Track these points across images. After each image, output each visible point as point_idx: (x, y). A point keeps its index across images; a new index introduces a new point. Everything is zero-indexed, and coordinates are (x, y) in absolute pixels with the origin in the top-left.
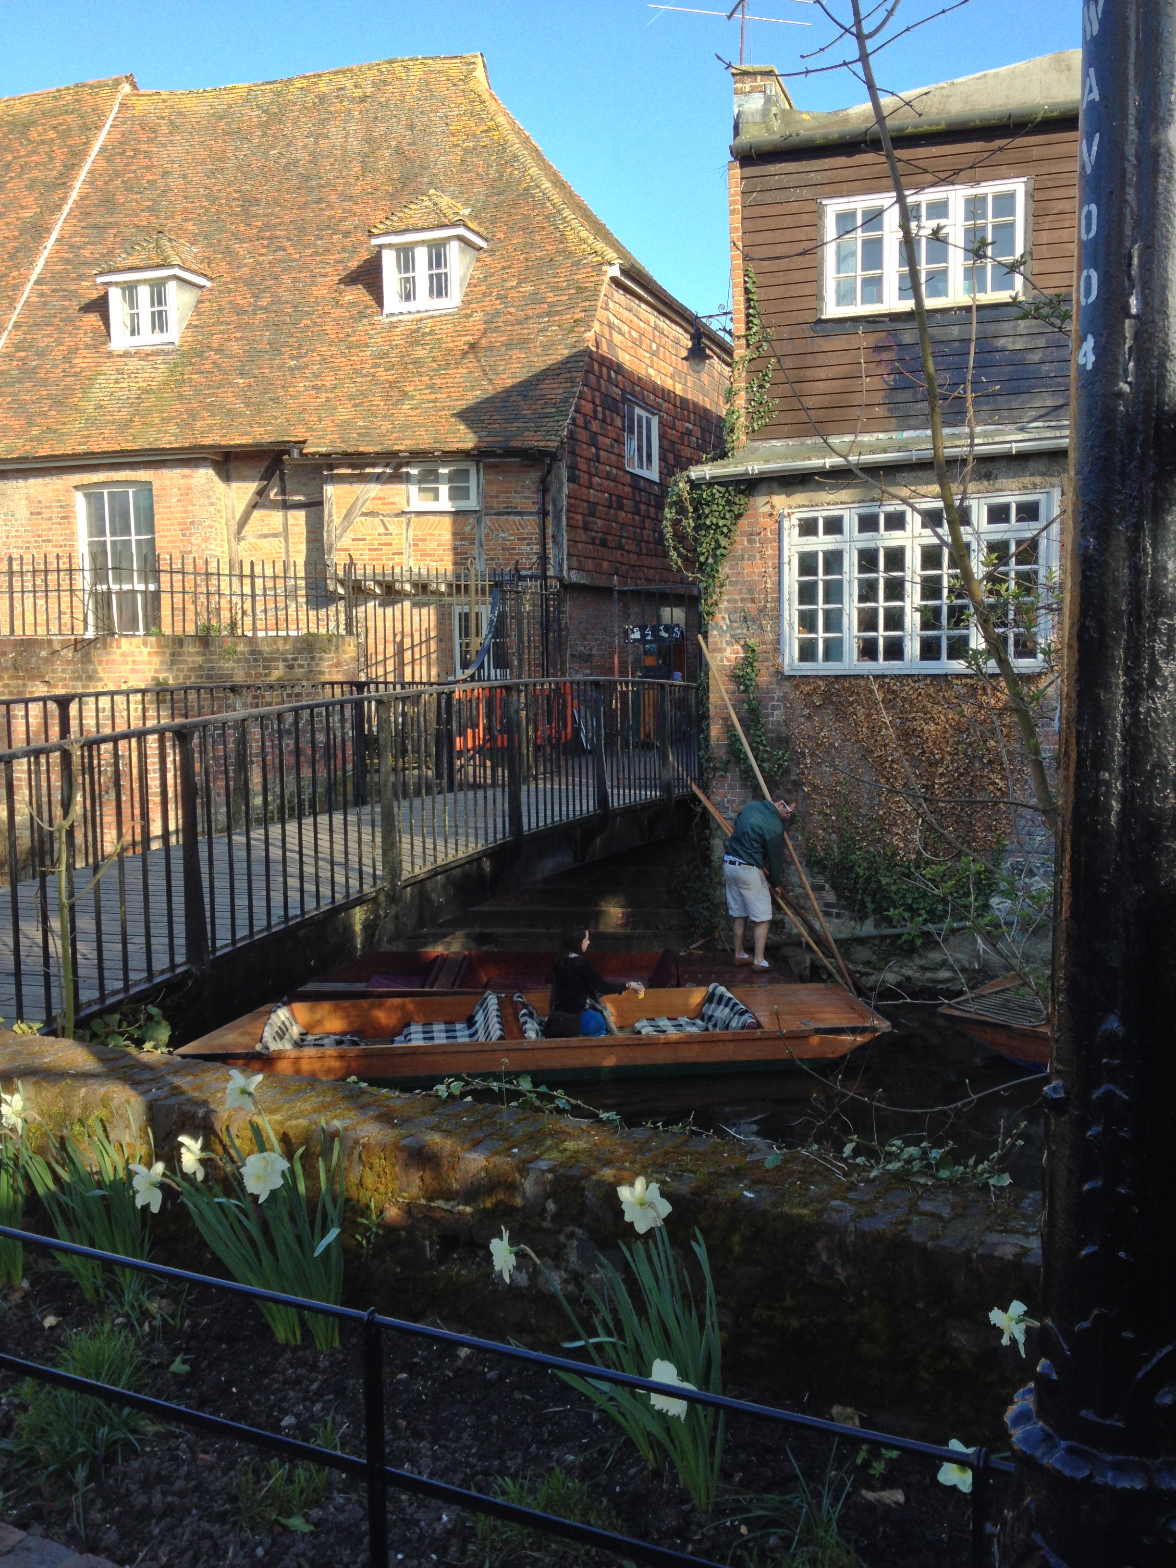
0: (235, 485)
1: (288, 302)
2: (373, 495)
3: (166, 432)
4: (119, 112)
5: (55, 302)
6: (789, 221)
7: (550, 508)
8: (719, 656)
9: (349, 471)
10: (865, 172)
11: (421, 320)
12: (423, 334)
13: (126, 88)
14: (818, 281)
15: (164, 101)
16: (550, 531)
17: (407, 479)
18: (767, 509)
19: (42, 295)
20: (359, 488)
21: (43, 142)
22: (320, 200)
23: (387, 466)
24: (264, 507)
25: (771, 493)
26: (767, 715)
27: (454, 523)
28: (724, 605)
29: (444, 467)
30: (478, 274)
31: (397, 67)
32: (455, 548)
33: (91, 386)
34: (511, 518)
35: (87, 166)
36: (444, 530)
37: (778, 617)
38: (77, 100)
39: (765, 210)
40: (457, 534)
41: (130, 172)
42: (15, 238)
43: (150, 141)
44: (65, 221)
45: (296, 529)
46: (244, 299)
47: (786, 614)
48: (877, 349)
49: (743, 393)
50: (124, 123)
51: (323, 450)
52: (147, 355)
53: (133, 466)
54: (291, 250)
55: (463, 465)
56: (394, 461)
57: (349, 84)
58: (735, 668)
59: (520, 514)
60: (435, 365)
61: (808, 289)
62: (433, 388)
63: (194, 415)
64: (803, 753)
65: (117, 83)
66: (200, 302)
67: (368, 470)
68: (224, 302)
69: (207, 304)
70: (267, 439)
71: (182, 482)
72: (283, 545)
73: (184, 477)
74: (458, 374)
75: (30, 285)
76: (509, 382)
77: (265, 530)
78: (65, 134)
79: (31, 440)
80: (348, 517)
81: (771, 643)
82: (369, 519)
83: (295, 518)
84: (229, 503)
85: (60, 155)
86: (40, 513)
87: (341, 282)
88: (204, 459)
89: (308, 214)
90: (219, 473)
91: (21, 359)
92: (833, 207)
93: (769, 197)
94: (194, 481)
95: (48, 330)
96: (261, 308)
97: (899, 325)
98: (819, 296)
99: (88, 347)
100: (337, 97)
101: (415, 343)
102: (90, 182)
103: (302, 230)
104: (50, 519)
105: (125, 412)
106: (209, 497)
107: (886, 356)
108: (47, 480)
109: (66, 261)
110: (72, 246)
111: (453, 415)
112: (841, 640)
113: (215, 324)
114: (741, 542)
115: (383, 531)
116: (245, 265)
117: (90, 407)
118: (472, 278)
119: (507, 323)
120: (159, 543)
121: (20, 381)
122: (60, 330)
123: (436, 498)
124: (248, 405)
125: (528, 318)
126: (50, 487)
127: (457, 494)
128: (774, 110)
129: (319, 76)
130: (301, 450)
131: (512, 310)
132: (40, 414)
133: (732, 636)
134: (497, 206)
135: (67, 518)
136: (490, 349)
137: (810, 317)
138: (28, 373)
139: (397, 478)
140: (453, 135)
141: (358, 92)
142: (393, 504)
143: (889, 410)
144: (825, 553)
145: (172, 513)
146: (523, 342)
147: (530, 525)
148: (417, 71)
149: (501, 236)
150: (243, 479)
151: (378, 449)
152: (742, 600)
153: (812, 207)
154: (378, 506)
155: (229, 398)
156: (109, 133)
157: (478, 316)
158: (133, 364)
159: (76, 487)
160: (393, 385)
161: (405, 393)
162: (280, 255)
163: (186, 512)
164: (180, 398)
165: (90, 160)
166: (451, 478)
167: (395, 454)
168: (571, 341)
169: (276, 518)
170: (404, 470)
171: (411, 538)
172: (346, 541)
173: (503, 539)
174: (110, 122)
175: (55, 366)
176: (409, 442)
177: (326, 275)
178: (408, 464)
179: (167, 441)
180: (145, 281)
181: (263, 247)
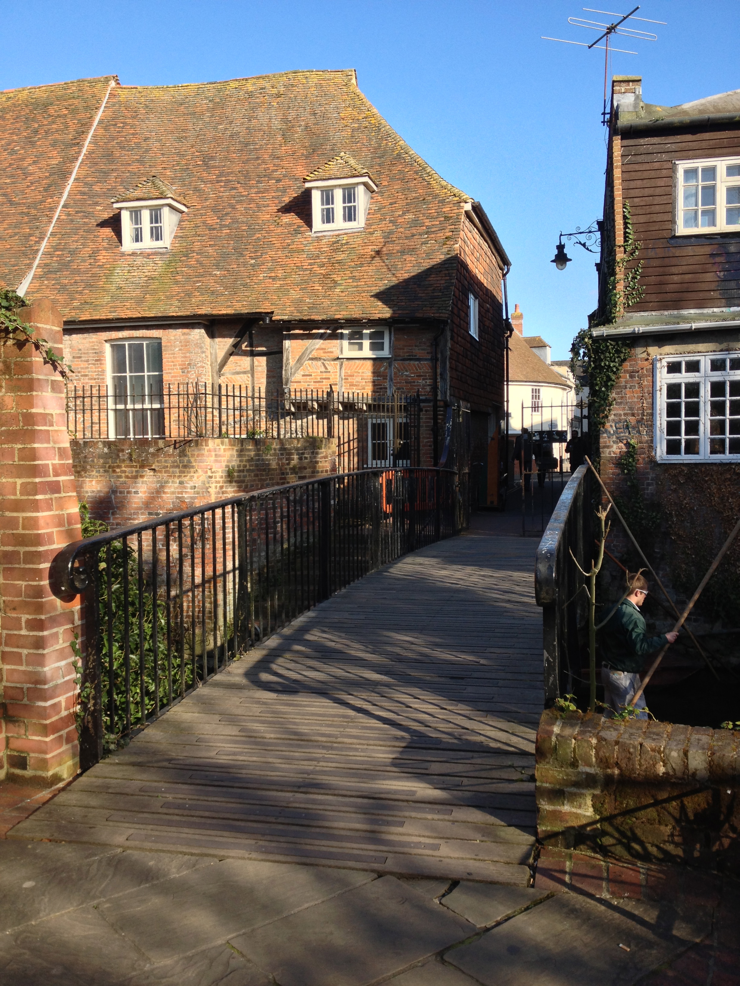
0: (217, 340)
1: (243, 222)
2: (317, 347)
3: (171, 305)
4: (109, 98)
5: (79, 220)
6: (653, 174)
7: (439, 356)
8: (607, 450)
9: (301, 332)
10: (704, 144)
11: (338, 235)
12: (342, 245)
13: (113, 84)
14: (672, 212)
15: (140, 92)
16: (439, 371)
17: (341, 337)
18: (644, 355)
19: (69, 215)
20: (308, 343)
21: (59, 116)
22: (258, 158)
23: (327, 329)
24: (237, 354)
25: (647, 346)
26: (644, 489)
27: (374, 365)
28: (611, 417)
29: (367, 329)
30: (374, 207)
31: (300, 76)
32: (374, 382)
33: (111, 274)
34: (412, 362)
35: (91, 132)
36: (367, 369)
37: (651, 426)
38: (79, 90)
39: (637, 167)
40: (375, 373)
41: (122, 137)
42: (47, 177)
43: (134, 117)
44: (80, 167)
45: (259, 369)
46: (213, 220)
47: (658, 423)
48: (712, 255)
49: (622, 281)
50: (114, 105)
51: (286, 318)
52: (149, 255)
53: (148, 327)
54: (241, 190)
55: (379, 329)
56: (333, 326)
57: (268, 85)
58: (620, 458)
59: (419, 360)
60: (353, 264)
61: (666, 217)
62: (353, 278)
63: (189, 295)
64: (671, 514)
65: (107, 80)
66: (181, 221)
67: (314, 331)
68: (198, 221)
69: (186, 223)
70: (245, 311)
71: (182, 337)
72: (250, 379)
73: (184, 334)
74: (371, 270)
75: (60, 207)
76: (406, 276)
77: (238, 369)
78: (74, 111)
79: (74, 309)
80: (300, 360)
81: (647, 442)
82: (314, 362)
83: (258, 361)
84: (213, 352)
85: (73, 125)
86: (80, 357)
87: (279, 211)
88: (199, 324)
89: (250, 167)
90: (207, 333)
91: (58, 256)
92: (682, 166)
93: (639, 159)
94: (191, 337)
95: (76, 238)
96: (225, 226)
97: (727, 240)
98: (673, 221)
99: (106, 249)
100: (261, 93)
101: (336, 250)
102: (94, 141)
103: (247, 176)
104: (87, 361)
105: (138, 292)
106: (201, 348)
107: (718, 259)
108: (86, 335)
109: (84, 193)
110: (86, 184)
111: (372, 296)
112: (698, 440)
113: (194, 236)
114: (624, 378)
115: (324, 370)
116: (210, 198)
117: (113, 288)
118: (370, 209)
119: (399, 238)
120: (166, 377)
121: (59, 270)
122: (85, 238)
123: (361, 348)
124: (226, 288)
125: (413, 236)
126: (87, 340)
127: (374, 347)
128: (642, 104)
129: (247, 80)
130: (271, 318)
131: (402, 230)
132: (77, 292)
133: (617, 438)
134: (380, 165)
135: (99, 361)
136: (389, 254)
137: (666, 234)
138: (65, 266)
139: (334, 336)
140: (343, 119)
141: (275, 91)
142: (332, 352)
143: (720, 294)
144: (687, 385)
145: (176, 358)
146: (412, 251)
147: (425, 367)
148: (314, 79)
149: (385, 183)
150: (224, 336)
151: (324, 317)
152: (625, 414)
153: (669, 165)
154: (321, 354)
155: (211, 283)
156: (104, 111)
157: (378, 234)
158: (139, 260)
159: (106, 341)
160: (326, 276)
161: (335, 282)
162: (233, 192)
163: (186, 357)
164: (177, 283)
165: (93, 128)
166: (371, 336)
167: (336, 321)
168: (445, 250)
169: (245, 362)
170: (340, 331)
171: (343, 374)
172: (298, 377)
173: (407, 376)
174: (104, 105)
175: (84, 261)
176: (344, 313)
177: (268, 206)
178: (342, 328)
179: (173, 312)
180: (146, 207)
181: (221, 187)
